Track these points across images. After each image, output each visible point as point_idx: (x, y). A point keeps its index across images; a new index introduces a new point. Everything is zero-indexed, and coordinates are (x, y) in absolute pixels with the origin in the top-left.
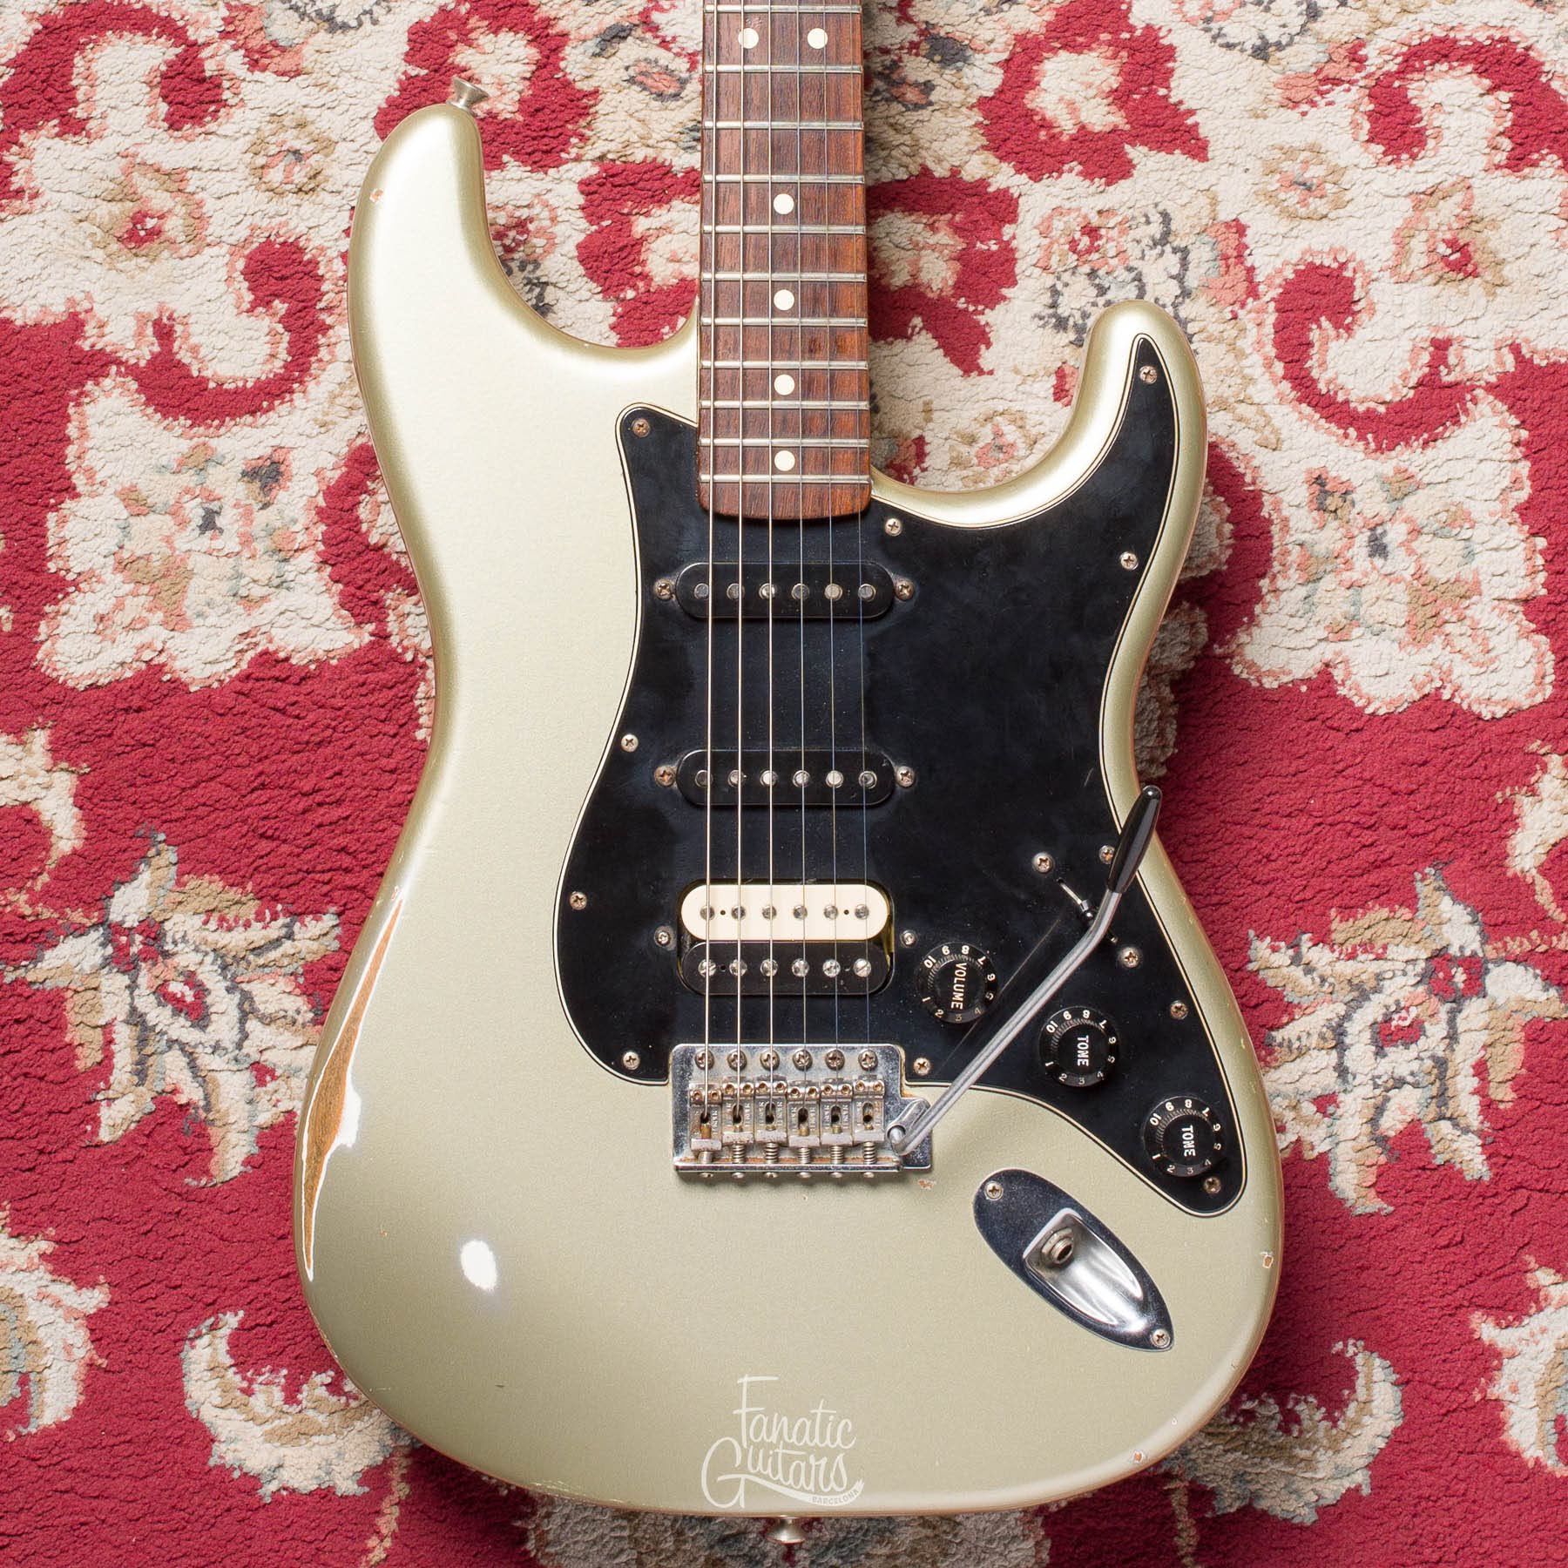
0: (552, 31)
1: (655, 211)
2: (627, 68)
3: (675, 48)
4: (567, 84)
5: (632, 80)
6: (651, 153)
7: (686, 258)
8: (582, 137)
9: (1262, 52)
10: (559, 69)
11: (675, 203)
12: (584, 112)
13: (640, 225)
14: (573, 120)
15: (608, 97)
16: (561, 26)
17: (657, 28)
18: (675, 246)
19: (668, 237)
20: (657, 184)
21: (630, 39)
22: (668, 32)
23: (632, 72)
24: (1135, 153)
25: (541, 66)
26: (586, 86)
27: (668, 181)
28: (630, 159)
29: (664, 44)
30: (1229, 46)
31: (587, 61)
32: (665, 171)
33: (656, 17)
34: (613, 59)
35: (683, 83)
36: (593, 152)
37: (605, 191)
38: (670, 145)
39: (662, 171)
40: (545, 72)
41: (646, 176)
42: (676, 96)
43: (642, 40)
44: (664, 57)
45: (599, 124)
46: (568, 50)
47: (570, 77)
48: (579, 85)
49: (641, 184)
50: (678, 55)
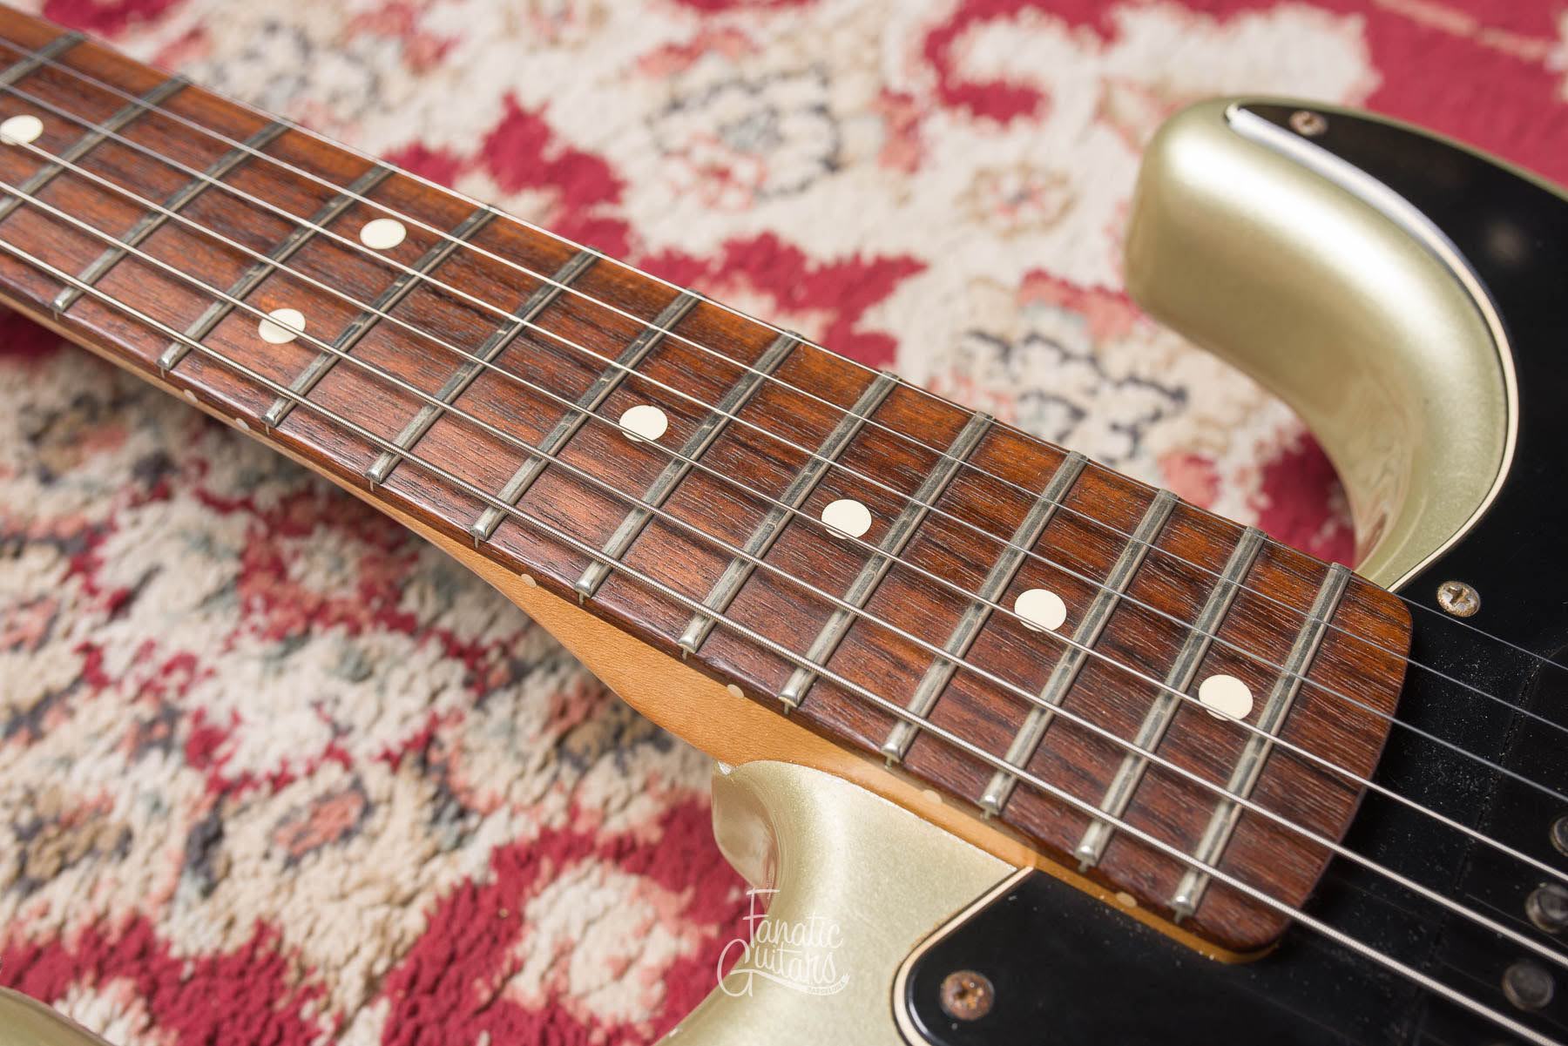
0: (114, 938)
1: (520, 949)
2: (267, 856)
3: (298, 769)
4: (212, 967)
5: (292, 861)
6: (425, 901)
7: (633, 947)
8: (311, 993)
9: (833, 164)
10: (178, 964)
11: (532, 908)
12: (276, 964)
13: (527, 989)
14: (276, 989)
15: (286, 915)
16: (118, 916)
17: (246, 780)
18: (599, 955)
19: (578, 959)
20: (481, 921)
21: (230, 827)
22: (268, 765)
23: (280, 853)
24: (872, 321)
25: (150, 991)
26: (242, 936)
27: (487, 901)
28: (409, 939)
29: (280, 781)
30: (804, 187)
31: (204, 909)
32: (469, 893)
33: (230, 771)
34: (236, 871)
35: (357, 785)
36: (349, 989)
37: (428, 1011)
38: (437, 863)
39: (465, 901)
40: (166, 993)
41: (456, 927)
42: (368, 809)
43: (245, 809)
44: (299, 794)
45: (318, 951)
46: (161, 932)
47: (208, 952)
48: (229, 948)
49: (462, 945)
50: (311, 772)
